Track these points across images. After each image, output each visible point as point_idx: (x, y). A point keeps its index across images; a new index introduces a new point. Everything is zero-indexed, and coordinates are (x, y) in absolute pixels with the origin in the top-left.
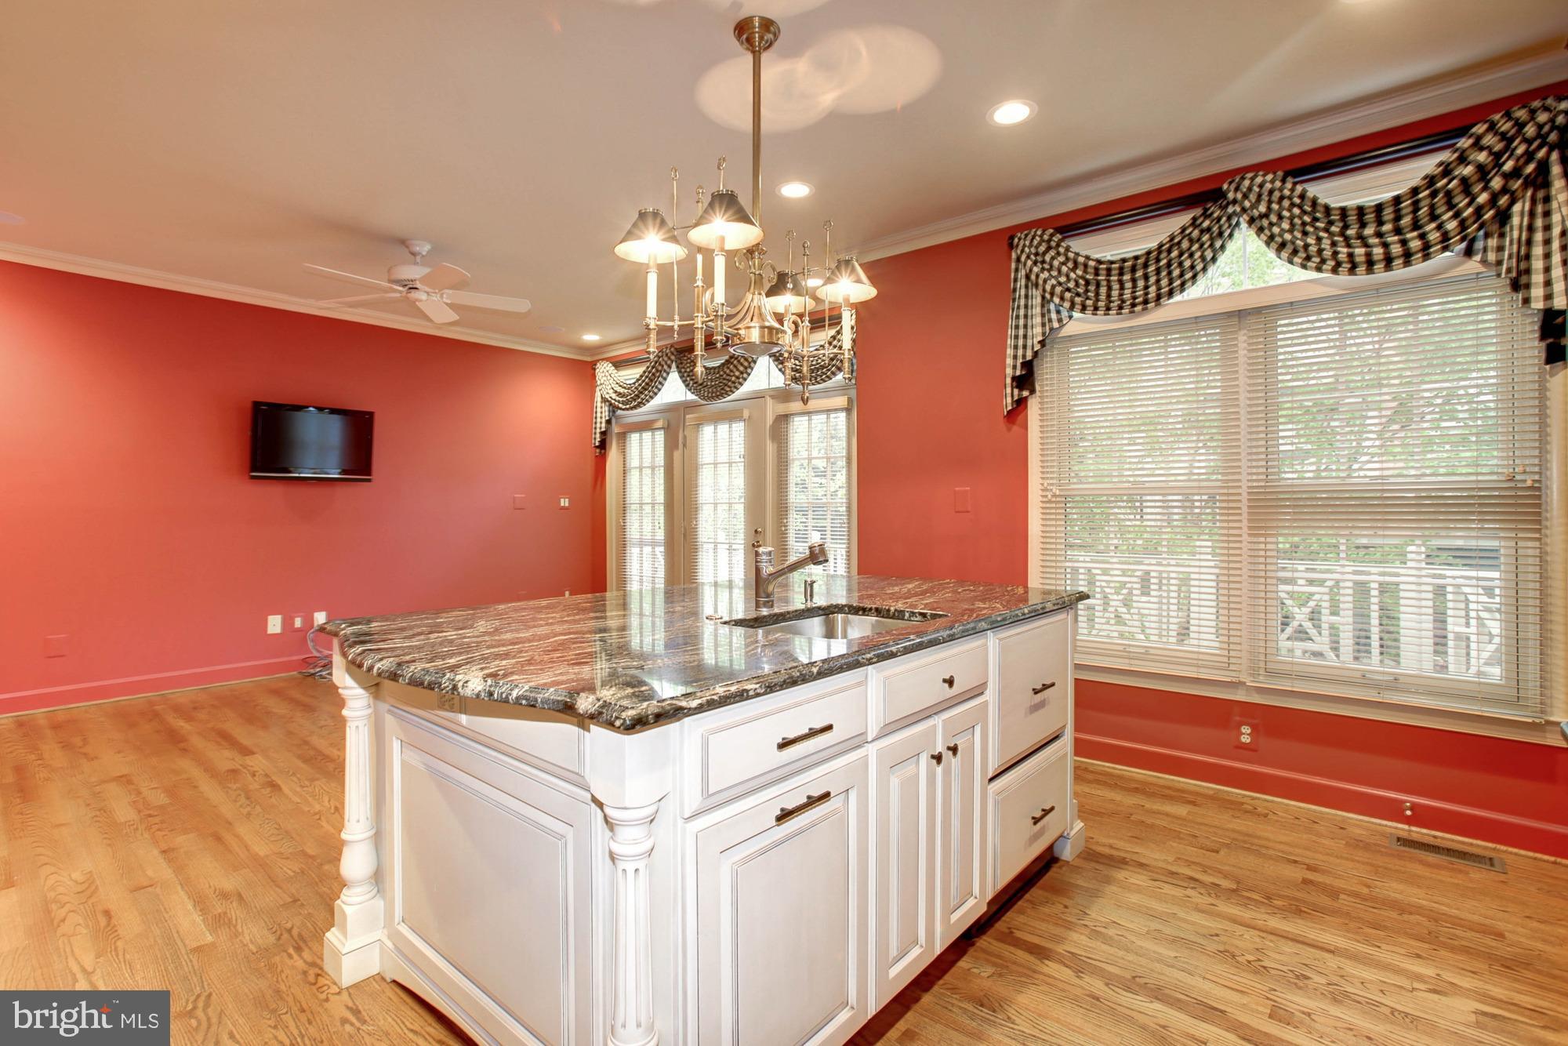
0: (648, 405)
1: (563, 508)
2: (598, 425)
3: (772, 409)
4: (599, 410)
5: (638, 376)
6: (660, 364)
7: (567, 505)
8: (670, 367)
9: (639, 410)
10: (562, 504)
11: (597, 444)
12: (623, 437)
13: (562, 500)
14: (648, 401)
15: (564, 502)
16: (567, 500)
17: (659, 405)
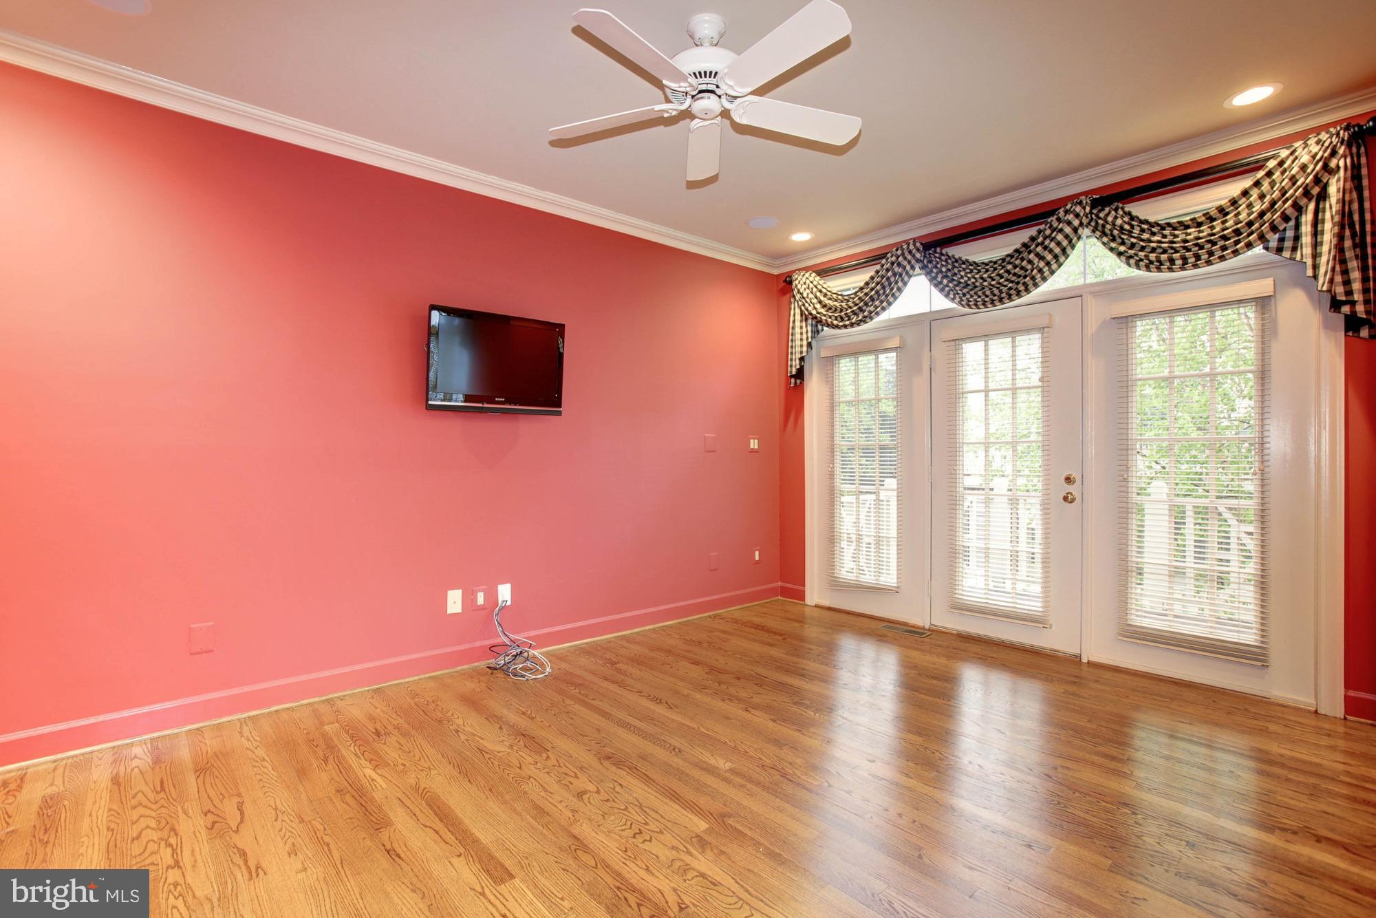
0: (877, 319)
1: (753, 451)
2: (798, 349)
3: (1097, 313)
4: (798, 330)
5: (862, 284)
6: (899, 265)
7: (756, 447)
8: (913, 268)
9: (864, 327)
10: (752, 447)
11: (794, 373)
12: (830, 362)
13: (752, 441)
14: (877, 314)
15: (754, 444)
16: (756, 441)
17: (890, 320)
